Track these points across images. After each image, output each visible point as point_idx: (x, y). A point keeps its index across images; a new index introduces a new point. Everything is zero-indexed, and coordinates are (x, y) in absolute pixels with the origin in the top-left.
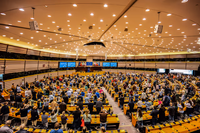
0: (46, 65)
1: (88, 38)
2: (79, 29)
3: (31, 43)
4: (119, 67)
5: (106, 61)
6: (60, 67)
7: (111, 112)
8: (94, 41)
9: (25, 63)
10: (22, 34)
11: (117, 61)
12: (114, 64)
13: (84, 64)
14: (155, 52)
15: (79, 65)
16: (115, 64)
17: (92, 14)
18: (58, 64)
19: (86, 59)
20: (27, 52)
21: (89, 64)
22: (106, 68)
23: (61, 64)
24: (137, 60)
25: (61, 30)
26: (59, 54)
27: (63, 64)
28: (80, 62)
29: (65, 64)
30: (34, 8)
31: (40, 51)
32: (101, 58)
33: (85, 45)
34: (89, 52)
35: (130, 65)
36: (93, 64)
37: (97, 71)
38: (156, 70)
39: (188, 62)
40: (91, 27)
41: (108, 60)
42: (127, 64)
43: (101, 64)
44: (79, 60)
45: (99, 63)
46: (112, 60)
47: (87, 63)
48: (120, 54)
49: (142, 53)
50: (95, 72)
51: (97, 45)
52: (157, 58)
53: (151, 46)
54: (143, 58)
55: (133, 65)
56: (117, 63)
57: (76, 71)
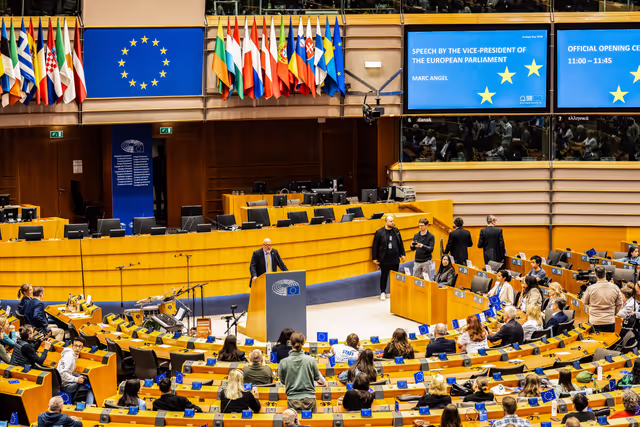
36: (214, 73)
37: (295, 204)
45: (339, 37)
47: (94, 44)
50: (257, 220)
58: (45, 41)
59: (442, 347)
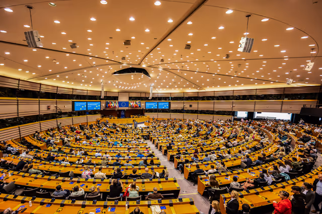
0: (53, 107)
1: (121, 61)
2: (107, 46)
3: (24, 70)
4: (173, 109)
5: (152, 100)
6: (76, 109)
7: (165, 176)
8: (131, 67)
9: (18, 103)
10: (8, 53)
11: (169, 100)
12: (164, 105)
13: (114, 104)
14: (233, 84)
15: (106, 107)
16: (166, 105)
17: (132, 19)
18: (71, 105)
19: (118, 97)
20: (19, 84)
21: (124, 104)
22: (151, 111)
23: (77, 104)
24: (203, 98)
25: (76, 47)
26: (73, 89)
27: (81, 106)
28: (108, 101)
29: (84, 105)
30: (30, 8)
31: (41, 84)
32: (143, 95)
33: (115, 73)
34: (122, 85)
35: (191, 106)
36: (130, 105)
37: (136, 116)
38: (233, 113)
39: (286, 100)
40: (127, 43)
41: (154, 99)
42: (187, 105)
43: (143, 105)
44: (107, 98)
45: (140, 102)
46: (160, 99)
47: (120, 103)
48: (175, 88)
49: (211, 86)
50: (133, 117)
51: (135, 73)
52: (236, 94)
53: (227, 74)
54: (212, 95)
55: (195, 106)
56: (170, 103)
57: (102, 117)
58: (115, 102)
59: (148, 127)
